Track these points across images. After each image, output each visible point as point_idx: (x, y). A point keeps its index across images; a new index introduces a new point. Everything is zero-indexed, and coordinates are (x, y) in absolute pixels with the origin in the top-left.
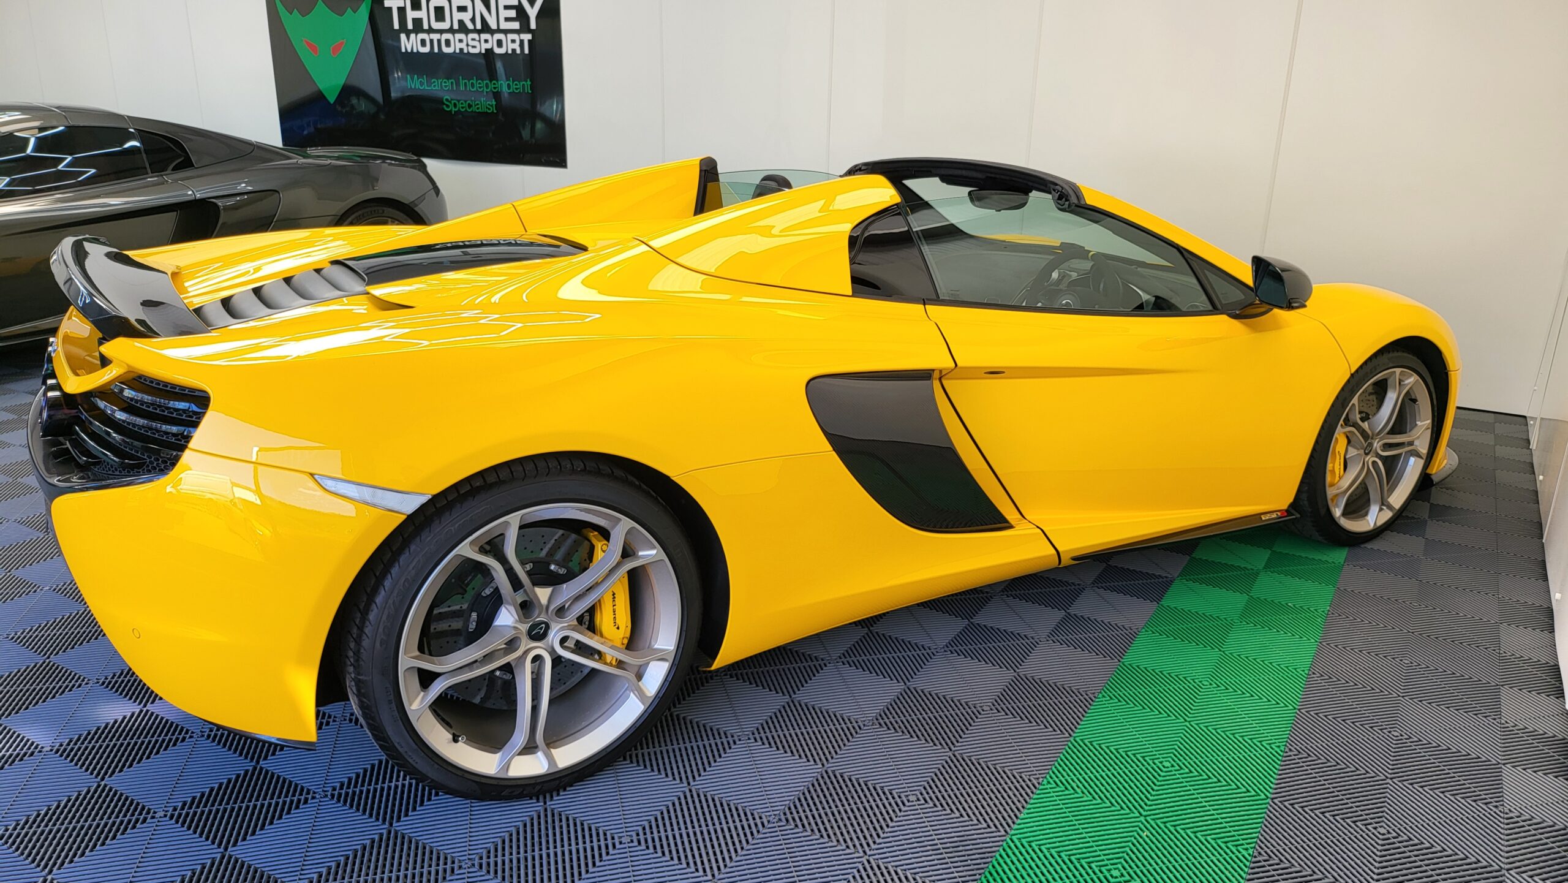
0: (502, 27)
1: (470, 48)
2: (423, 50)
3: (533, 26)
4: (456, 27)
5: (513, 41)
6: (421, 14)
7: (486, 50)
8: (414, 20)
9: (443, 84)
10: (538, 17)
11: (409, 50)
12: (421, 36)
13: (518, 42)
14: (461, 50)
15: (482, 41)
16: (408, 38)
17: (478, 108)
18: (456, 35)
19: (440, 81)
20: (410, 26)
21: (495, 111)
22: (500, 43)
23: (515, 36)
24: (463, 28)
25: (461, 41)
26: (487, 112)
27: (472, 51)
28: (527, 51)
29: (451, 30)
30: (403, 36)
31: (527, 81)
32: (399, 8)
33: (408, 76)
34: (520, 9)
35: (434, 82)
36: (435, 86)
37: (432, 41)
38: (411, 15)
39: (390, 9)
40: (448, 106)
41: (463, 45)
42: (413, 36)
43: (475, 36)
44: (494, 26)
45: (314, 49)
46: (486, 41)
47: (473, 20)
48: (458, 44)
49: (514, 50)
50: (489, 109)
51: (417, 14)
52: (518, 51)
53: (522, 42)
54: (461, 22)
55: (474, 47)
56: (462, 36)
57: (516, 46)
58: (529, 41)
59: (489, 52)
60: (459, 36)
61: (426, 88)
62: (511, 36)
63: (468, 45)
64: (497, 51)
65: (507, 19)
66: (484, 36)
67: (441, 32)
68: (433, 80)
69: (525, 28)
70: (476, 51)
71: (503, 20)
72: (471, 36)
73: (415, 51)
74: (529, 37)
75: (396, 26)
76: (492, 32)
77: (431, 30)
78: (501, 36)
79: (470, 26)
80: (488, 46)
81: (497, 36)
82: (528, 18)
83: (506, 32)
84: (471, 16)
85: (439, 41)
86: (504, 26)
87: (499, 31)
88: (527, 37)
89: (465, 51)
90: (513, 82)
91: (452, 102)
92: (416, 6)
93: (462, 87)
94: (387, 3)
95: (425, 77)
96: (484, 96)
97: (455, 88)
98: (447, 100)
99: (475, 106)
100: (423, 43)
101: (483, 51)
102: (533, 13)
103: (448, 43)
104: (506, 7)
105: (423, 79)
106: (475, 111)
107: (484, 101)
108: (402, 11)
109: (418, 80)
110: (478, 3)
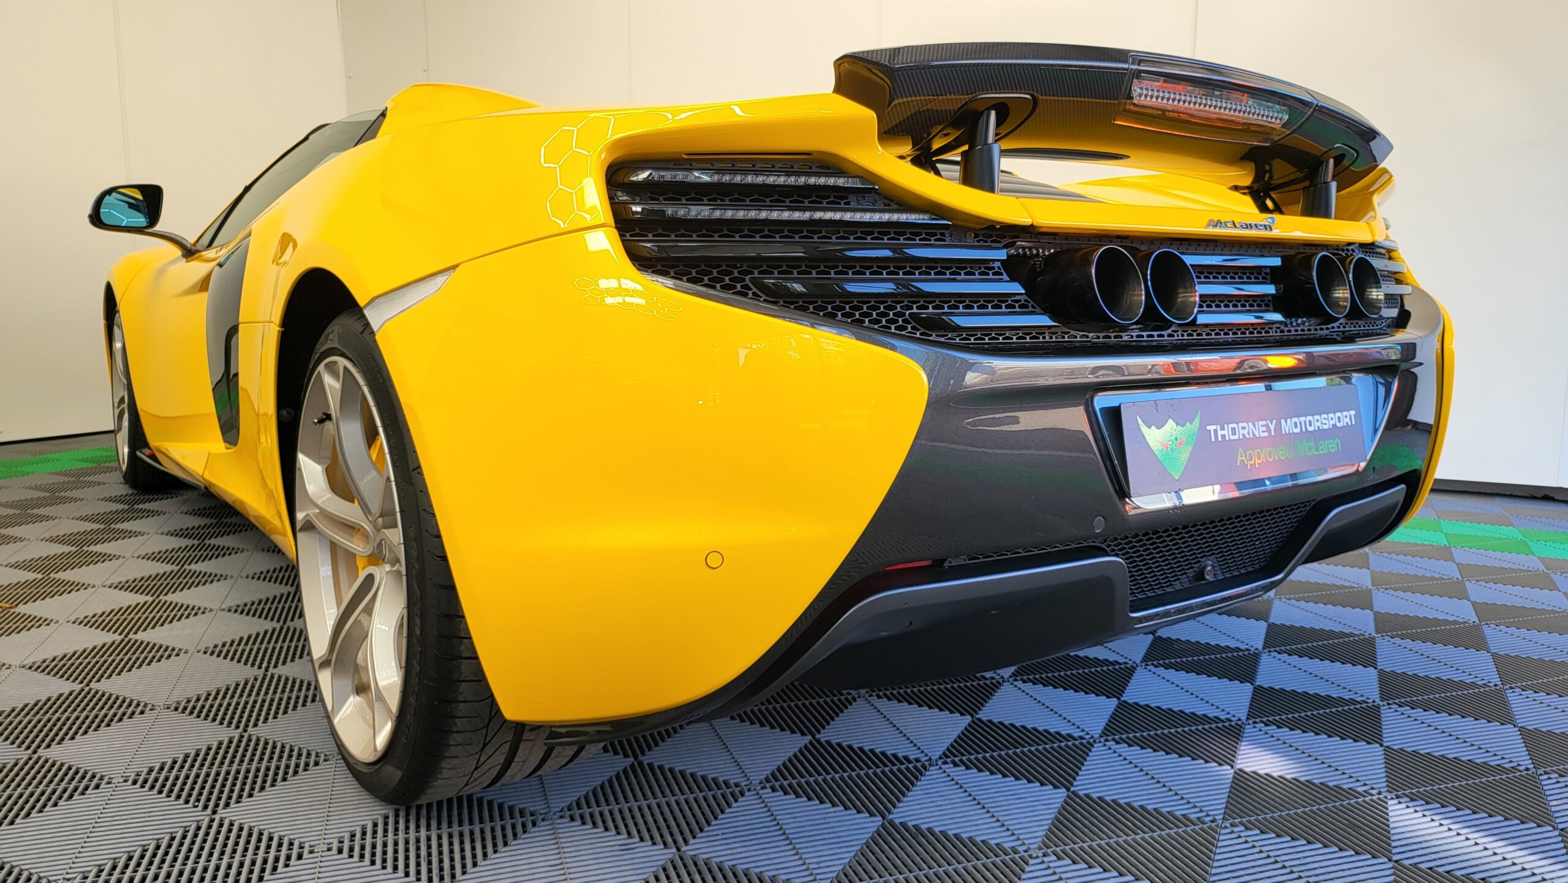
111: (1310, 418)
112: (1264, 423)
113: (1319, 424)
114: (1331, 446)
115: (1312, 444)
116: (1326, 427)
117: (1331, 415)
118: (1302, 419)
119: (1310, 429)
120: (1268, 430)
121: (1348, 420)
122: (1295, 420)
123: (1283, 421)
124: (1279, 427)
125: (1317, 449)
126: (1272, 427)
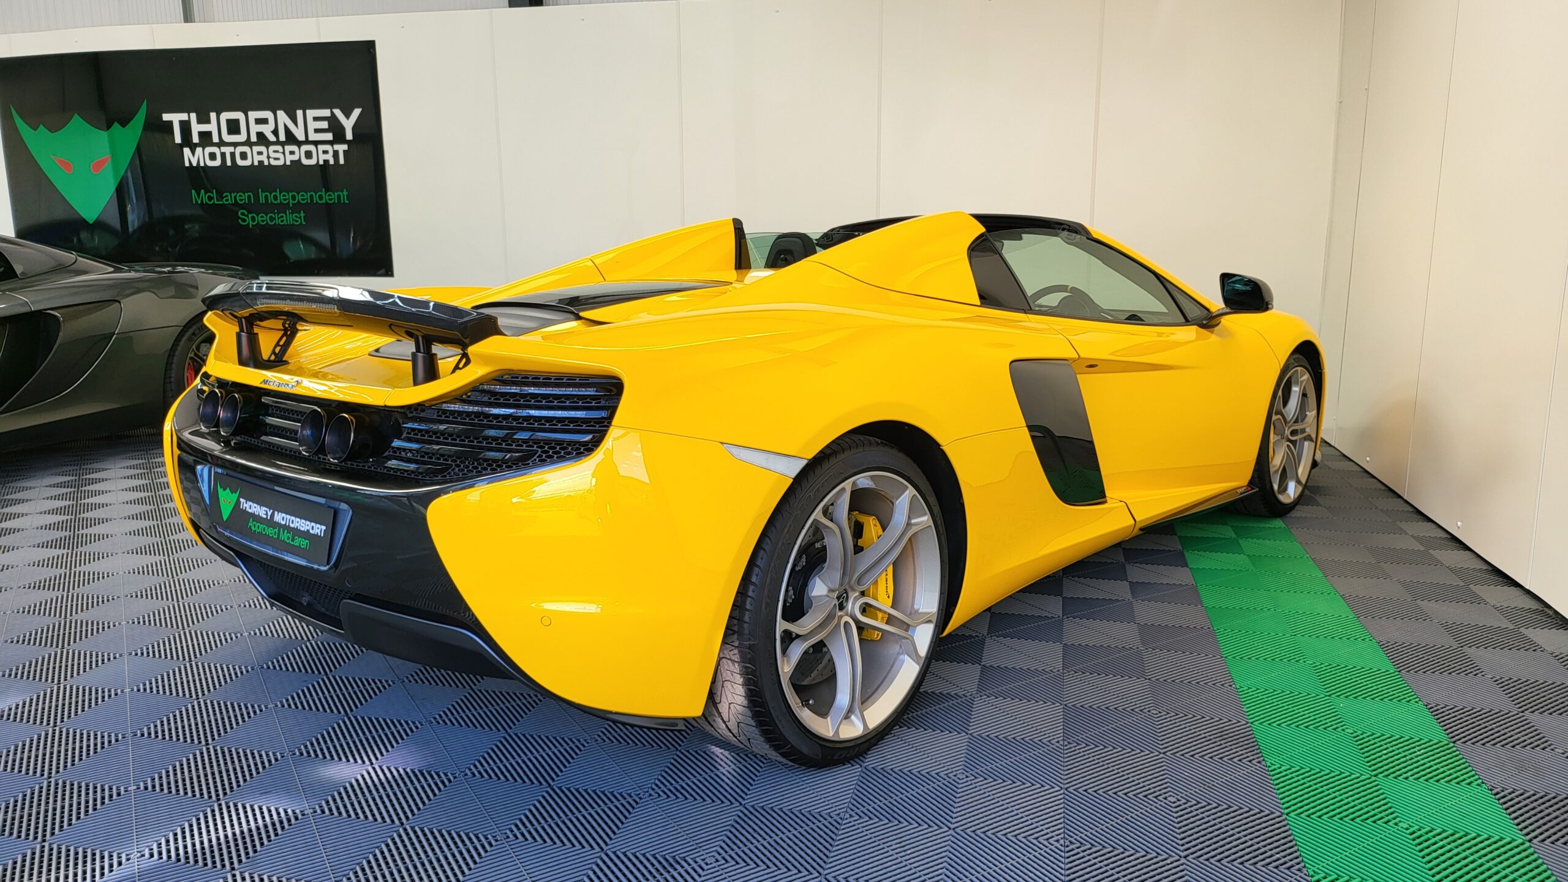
0: (310, 139)
1: (272, 160)
2: (210, 163)
3: (349, 136)
4: (254, 139)
5: (325, 152)
6: (212, 127)
7: (291, 161)
8: (201, 134)
9: (238, 198)
10: (354, 128)
11: (195, 164)
12: (209, 150)
13: (331, 153)
14: (260, 162)
15: (287, 153)
16: (193, 153)
17: (282, 221)
18: (254, 148)
19: (233, 195)
20: (196, 139)
21: (304, 223)
22: (308, 155)
23: (328, 147)
24: (262, 138)
25: (260, 153)
26: (293, 225)
27: (273, 163)
28: (342, 161)
29: (248, 143)
30: (187, 151)
31: (342, 192)
32: (182, 123)
33: (193, 191)
34: (333, 121)
35: (227, 196)
36: (227, 200)
37: (223, 155)
38: (196, 128)
39: (170, 123)
40: (244, 220)
41: (264, 158)
42: (199, 150)
43: (279, 148)
44: (301, 137)
45: (67, 166)
46: (292, 153)
47: (275, 132)
48: (256, 156)
49: (326, 161)
50: (297, 221)
51: (204, 128)
52: (332, 162)
53: (336, 153)
54: (260, 135)
55: (277, 159)
56: (263, 149)
57: (330, 157)
58: (344, 151)
59: (296, 162)
60: (256, 149)
61: (216, 202)
62: (321, 148)
63: (268, 157)
64: (305, 162)
65: (317, 131)
66: (288, 148)
67: (235, 145)
69: (339, 138)
70: (280, 163)
71: (313, 131)
72: (272, 148)
73: (202, 164)
74: (345, 147)
75: (178, 139)
76: (299, 144)
77: (222, 143)
78: (312, 148)
79: (272, 138)
80: (295, 157)
81: (305, 148)
82: (342, 129)
83: (316, 143)
84: (272, 128)
85: (233, 155)
86: (313, 137)
87: (307, 142)
88: (341, 148)
89: (266, 163)
90: (326, 193)
91: (250, 216)
92: (204, 119)
93: (262, 200)
94: (166, 117)
95: (214, 191)
96: (290, 208)
97: (253, 202)
98: (243, 214)
99: (278, 218)
100: (213, 156)
101: (288, 163)
102: (348, 124)
103: (244, 156)
104: (316, 119)
105: (213, 193)
106: (279, 224)
107: (289, 213)
108: (185, 127)
109: (205, 195)
110: (281, 114)
111: (293, 518)
112: (266, 509)
113: (298, 525)
114: (304, 543)
115: (290, 536)
116: (302, 529)
117: (308, 523)
118: (288, 517)
119: (292, 525)
120: (267, 514)
121: (319, 531)
122: (284, 515)
123: (276, 513)
124: (273, 515)
125: (293, 541)
126: (269, 514)
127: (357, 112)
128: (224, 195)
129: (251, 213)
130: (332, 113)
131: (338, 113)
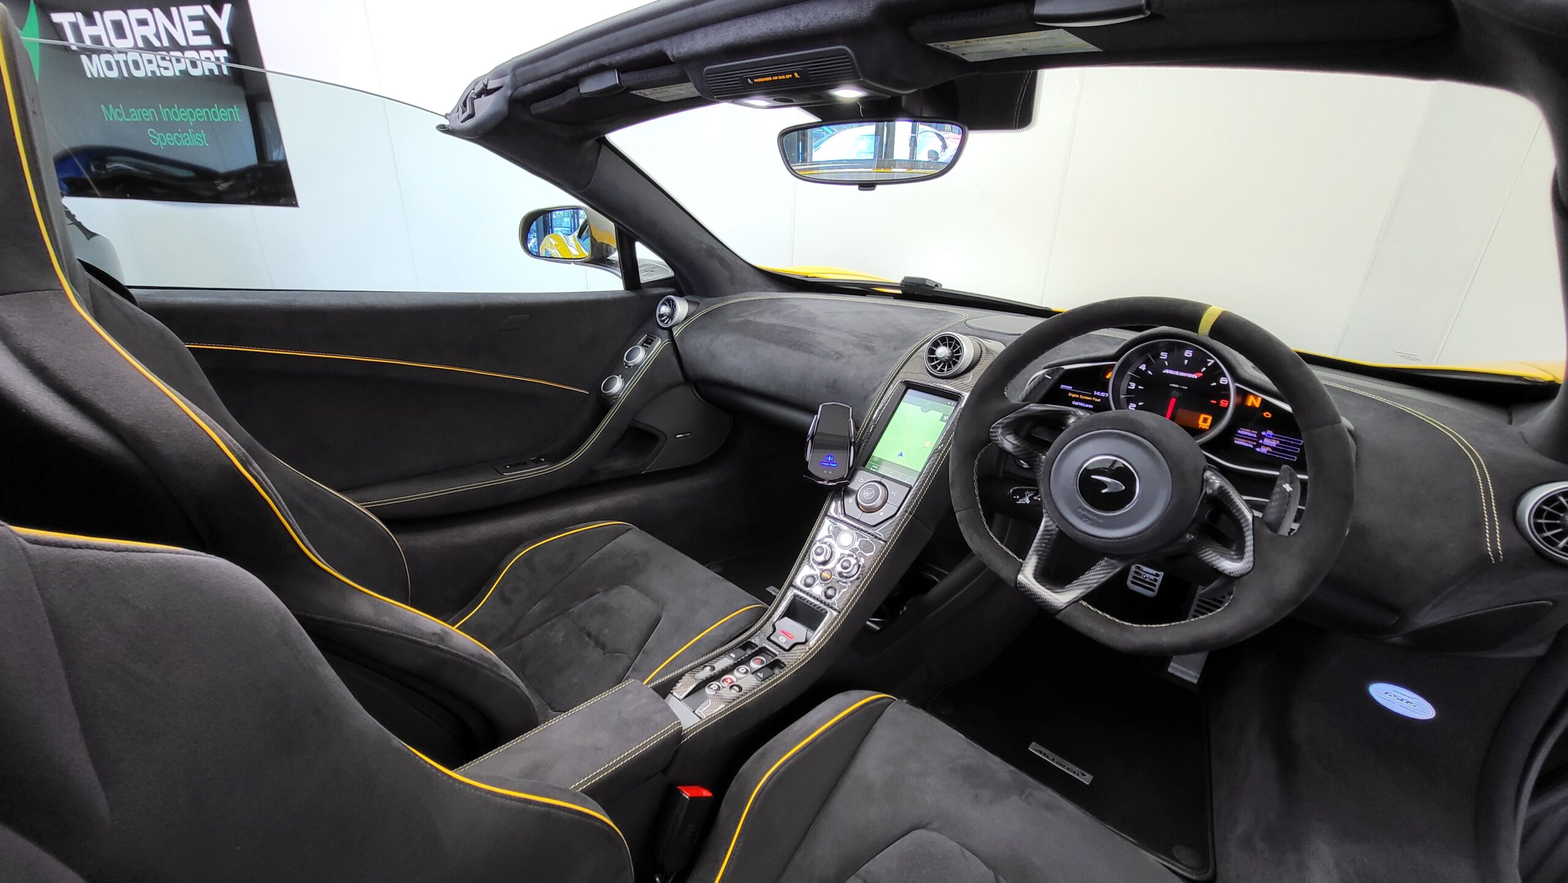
0: (192, 43)
1: (162, 69)
2: (109, 74)
3: (226, 40)
4: (141, 44)
5: (208, 60)
6: (98, 30)
7: (179, 71)
8: (93, 39)
9: (143, 115)
10: (228, 30)
11: (95, 75)
12: (105, 57)
13: (214, 61)
14: (153, 72)
15: (174, 60)
16: (90, 60)
17: (188, 142)
18: (143, 55)
19: (138, 110)
20: (89, 44)
21: (206, 144)
22: (194, 64)
23: (209, 54)
24: (149, 47)
25: (150, 62)
26: (197, 145)
27: (166, 73)
28: (225, 71)
29: (136, 49)
30: (84, 58)
31: (233, 108)
32: (71, 24)
33: (102, 106)
34: (207, 20)
35: (133, 112)
36: (134, 117)
37: (118, 62)
38: (87, 31)
39: (62, 26)
40: (155, 140)
41: (154, 67)
42: (95, 58)
43: (165, 55)
44: (183, 43)
46: (179, 61)
47: (158, 35)
48: (147, 65)
49: (211, 70)
50: (200, 142)
51: (93, 31)
52: (216, 72)
53: (218, 60)
54: (145, 39)
55: (166, 69)
56: (150, 56)
57: (213, 65)
58: (225, 57)
59: (185, 73)
60: (146, 56)
61: (126, 120)
62: (204, 54)
63: (159, 66)
64: (194, 72)
65: (196, 33)
66: (174, 55)
67: (126, 51)
68: (131, 110)
69: (218, 43)
70: (171, 73)
71: (191, 34)
72: (160, 55)
73: (102, 75)
74: (224, 53)
75: (73, 44)
76: (182, 49)
77: (114, 50)
78: (194, 55)
79: (157, 44)
80: (182, 66)
81: (189, 54)
82: (218, 31)
83: (197, 49)
84: (154, 31)
85: (126, 62)
86: (193, 41)
87: (189, 47)
88: (222, 54)
89: (158, 74)
90: (219, 111)
91: (158, 135)
92: (91, 21)
93: (165, 119)
94: (57, 17)
95: (121, 106)
96: (191, 127)
97: (157, 119)
98: (151, 132)
99: (184, 139)
100: (109, 66)
101: (178, 74)
102: (222, 22)
103: (136, 64)
104: (192, 18)
105: (119, 108)
106: (186, 146)
107: (192, 133)
108: (75, 27)
109: (114, 111)
110: (157, 11)
127: (227, 8)
128: (130, 111)
129: (159, 132)
130: (204, 10)
131: (209, 9)
